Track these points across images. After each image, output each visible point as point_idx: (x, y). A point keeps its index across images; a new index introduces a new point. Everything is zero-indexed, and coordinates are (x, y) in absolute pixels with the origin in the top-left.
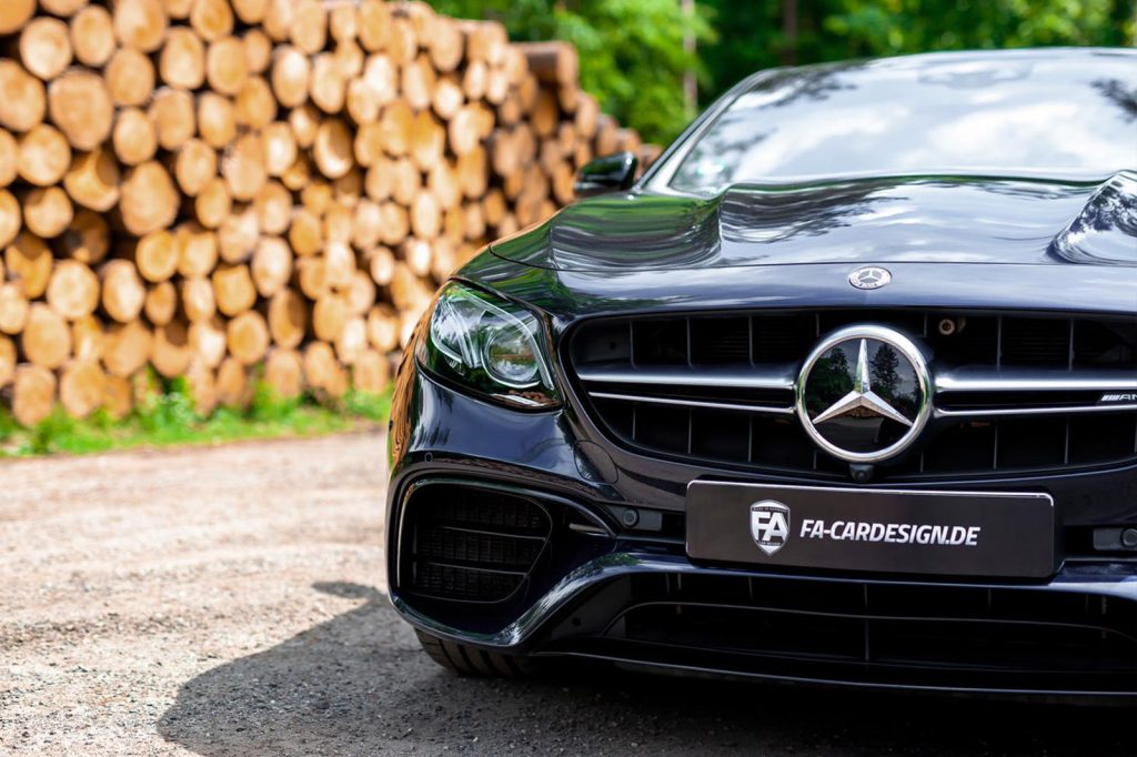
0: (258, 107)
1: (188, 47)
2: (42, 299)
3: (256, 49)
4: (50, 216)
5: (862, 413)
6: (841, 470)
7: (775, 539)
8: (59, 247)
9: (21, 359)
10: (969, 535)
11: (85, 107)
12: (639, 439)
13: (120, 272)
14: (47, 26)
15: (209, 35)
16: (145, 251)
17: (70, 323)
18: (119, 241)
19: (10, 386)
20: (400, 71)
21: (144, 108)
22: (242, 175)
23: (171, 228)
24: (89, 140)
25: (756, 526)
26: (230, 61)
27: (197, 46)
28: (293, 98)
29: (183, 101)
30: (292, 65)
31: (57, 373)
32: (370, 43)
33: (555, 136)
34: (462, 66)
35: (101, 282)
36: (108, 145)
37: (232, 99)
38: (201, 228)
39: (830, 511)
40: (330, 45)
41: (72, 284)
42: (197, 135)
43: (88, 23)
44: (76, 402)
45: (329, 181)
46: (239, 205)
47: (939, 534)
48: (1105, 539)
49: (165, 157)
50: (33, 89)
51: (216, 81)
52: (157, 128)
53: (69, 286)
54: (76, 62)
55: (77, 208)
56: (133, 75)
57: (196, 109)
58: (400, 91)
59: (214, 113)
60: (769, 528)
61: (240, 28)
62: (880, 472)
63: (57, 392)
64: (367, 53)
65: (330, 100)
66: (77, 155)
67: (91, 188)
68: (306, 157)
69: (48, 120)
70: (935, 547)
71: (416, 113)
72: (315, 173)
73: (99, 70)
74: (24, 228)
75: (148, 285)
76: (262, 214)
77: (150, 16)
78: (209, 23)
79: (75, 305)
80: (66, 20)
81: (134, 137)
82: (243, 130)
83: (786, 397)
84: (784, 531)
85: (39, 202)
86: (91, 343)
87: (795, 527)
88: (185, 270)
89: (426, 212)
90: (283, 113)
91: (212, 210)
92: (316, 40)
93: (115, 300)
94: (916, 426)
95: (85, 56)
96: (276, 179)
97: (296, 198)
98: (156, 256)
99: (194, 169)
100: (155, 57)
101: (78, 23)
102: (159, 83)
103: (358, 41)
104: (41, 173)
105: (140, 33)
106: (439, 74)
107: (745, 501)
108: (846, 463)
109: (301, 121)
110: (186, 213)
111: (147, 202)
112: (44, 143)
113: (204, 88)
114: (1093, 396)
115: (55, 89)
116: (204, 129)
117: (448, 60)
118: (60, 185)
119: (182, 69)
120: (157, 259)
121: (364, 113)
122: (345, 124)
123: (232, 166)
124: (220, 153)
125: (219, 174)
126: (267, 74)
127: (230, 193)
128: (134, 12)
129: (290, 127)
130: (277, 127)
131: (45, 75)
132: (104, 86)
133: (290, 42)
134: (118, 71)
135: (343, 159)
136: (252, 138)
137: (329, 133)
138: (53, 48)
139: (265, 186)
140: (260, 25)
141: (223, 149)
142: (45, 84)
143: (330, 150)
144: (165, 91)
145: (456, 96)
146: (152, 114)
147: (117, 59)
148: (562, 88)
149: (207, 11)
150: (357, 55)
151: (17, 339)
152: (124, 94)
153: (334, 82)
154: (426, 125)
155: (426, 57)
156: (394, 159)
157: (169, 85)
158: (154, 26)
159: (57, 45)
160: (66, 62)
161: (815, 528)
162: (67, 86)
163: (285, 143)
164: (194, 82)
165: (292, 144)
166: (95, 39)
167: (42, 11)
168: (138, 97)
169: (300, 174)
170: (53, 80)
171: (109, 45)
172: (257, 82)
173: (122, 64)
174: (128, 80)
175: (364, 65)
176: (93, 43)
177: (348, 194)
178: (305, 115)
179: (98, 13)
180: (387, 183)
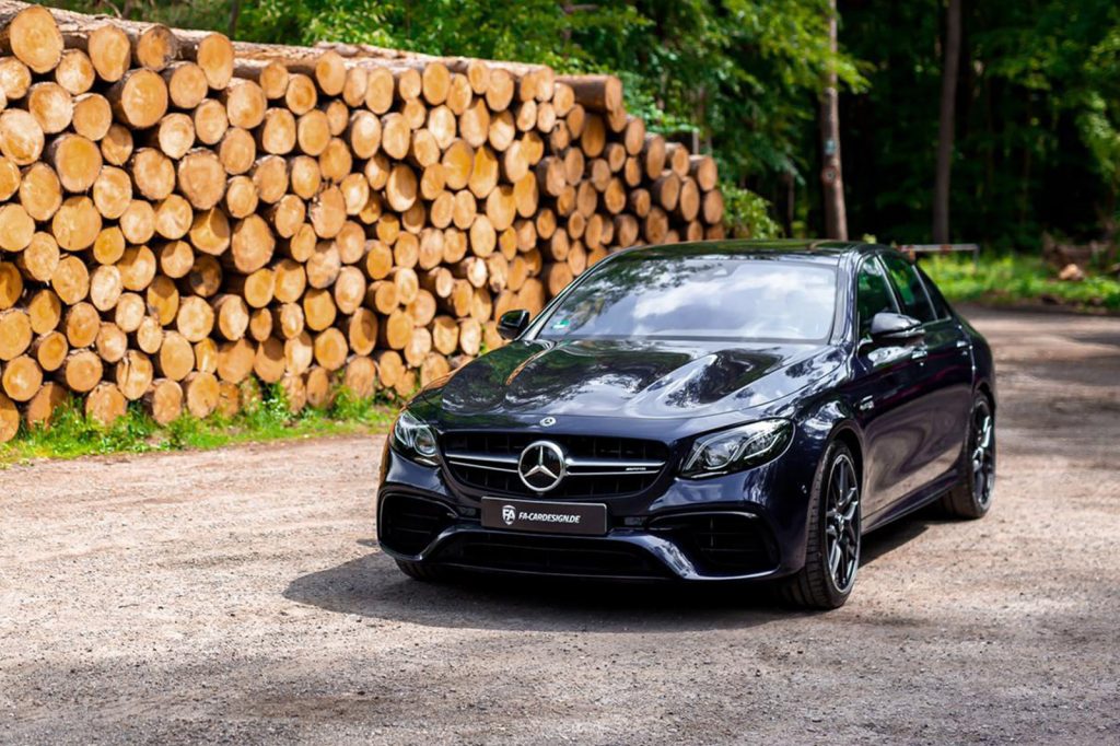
0: (339, 162)
1: (284, 122)
2: (172, 326)
3: (337, 116)
4: (178, 262)
5: (540, 474)
6: (534, 495)
7: (511, 520)
8: (185, 286)
9: (158, 374)
10: (576, 519)
11: (204, 178)
12: (468, 480)
13: (231, 303)
14: (178, 118)
15: (299, 111)
16: (250, 285)
17: (193, 344)
18: (231, 279)
19: (151, 394)
20: (458, 118)
21: (248, 174)
22: (326, 218)
23: (268, 266)
24: (207, 203)
25: (504, 514)
26: (316, 129)
27: (290, 119)
28: (366, 150)
29: (279, 164)
30: (366, 125)
31: (184, 383)
32: (431, 99)
33: (604, 156)
34: (516, 105)
35: (217, 312)
36: (222, 205)
37: (317, 158)
38: (295, 264)
39: (530, 509)
40: (398, 105)
41: (195, 315)
42: (290, 191)
43: (207, 111)
44: (199, 409)
45: (398, 215)
46: (323, 243)
47: (566, 518)
48: (629, 521)
49: (265, 210)
50: (167, 167)
51: (304, 147)
52: (259, 188)
53: (193, 315)
54: (197, 143)
55: (198, 254)
56: (240, 148)
57: (289, 170)
58: (458, 135)
59: (303, 171)
60: (508, 515)
61: (324, 101)
62: (547, 495)
63: (185, 399)
64: (429, 107)
65: (398, 150)
66: (198, 214)
67: (210, 239)
68: (378, 197)
69: (177, 191)
70: (564, 523)
71: (475, 149)
72: (386, 210)
73: (214, 148)
74: (159, 272)
75: (252, 311)
76: (341, 248)
77: (254, 102)
78: (299, 102)
79: (197, 331)
80: (190, 112)
81: (242, 198)
82: (327, 182)
83: (514, 466)
84: (514, 517)
85: (171, 253)
86: (209, 359)
87: (517, 515)
88: (281, 298)
89: (483, 233)
90: (358, 165)
91: (302, 249)
92: (387, 102)
93: (227, 325)
94: (558, 480)
95: (204, 139)
96: (355, 219)
97: (370, 232)
98: (258, 289)
99: (288, 218)
100: (257, 133)
101: (199, 114)
102: (261, 152)
103: (422, 97)
104: (172, 232)
105: (246, 115)
106: (493, 114)
107: (501, 505)
109: (373, 169)
110: (282, 252)
111: (252, 246)
112: (175, 208)
113: (297, 151)
114: (623, 469)
115: (182, 166)
116: (296, 187)
117: (500, 102)
118: (186, 238)
119: (278, 141)
120: (258, 290)
121: (427, 158)
122: (411, 167)
123: (318, 213)
124: (307, 203)
125: (308, 220)
126: (345, 135)
127: (316, 234)
128: (243, 99)
129: (365, 176)
130: (354, 176)
131: (175, 155)
132: (219, 160)
133: (364, 107)
134: (229, 147)
135: (409, 197)
136: (334, 188)
137: (398, 176)
138: (181, 135)
139: (345, 225)
140: (340, 96)
141: (311, 200)
142: (176, 163)
143: (398, 192)
144: (265, 159)
145: (509, 131)
146: (255, 178)
147: (229, 138)
148: (611, 113)
149: (297, 90)
150: (421, 110)
151: (154, 358)
152: (234, 165)
153: (400, 135)
154: (485, 158)
155: (481, 102)
156: (455, 192)
157: (267, 154)
158: (256, 108)
159: (185, 132)
160: (191, 143)
161: (524, 516)
162: (191, 162)
163: (361, 188)
164: (287, 148)
165: (366, 189)
166: (212, 124)
167: (173, 108)
168: (244, 166)
169: (374, 212)
170: (181, 159)
171: (223, 127)
172: (337, 142)
173: (232, 140)
174: (237, 155)
175: (427, 117)
176: (211, 128)
177: (414, 225)
178: (378, 164)
179: (214, 104)
180: (447, 213)
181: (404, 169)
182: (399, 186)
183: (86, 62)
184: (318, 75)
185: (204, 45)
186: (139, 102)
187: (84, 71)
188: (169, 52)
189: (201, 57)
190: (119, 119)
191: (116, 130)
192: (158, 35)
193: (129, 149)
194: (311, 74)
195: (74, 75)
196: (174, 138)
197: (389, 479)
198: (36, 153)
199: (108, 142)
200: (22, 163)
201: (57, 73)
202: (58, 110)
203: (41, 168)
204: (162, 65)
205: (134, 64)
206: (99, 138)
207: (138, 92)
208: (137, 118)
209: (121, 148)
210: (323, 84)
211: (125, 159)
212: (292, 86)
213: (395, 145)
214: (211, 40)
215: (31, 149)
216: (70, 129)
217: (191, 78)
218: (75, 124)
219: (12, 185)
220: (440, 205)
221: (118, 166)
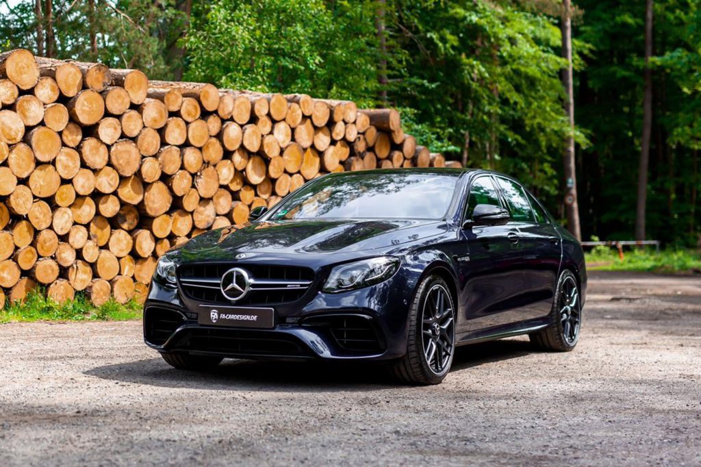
0: (215, 152)
1: (179, 126)
2: (106, 247)
3: (214, 124)
4: (110, 208)
5: (233, 289)
6: (229, 303)
7: (215, 319)
8: (114, 223)
9: (95, 275)
10: (255, 318)
11: (127, 157)
12: (194, 296)
13: (144, 235)
14: (110, 120)
15: (189, 119)
16: (156, 224)
17: (119, 259)
18: (144, 220)
19: (91, 287)
20: (293, 130)
21: (155, 156)
22: (206, 186)
23: (169, 213)
24: (128, 172)
25: (212, 316)
26: (200, 131)
27: (183, 124)
28: (233, 146)
29: (175, 151)
30: (232, 131)
31: (111, 282)
32: (275, 117)
33: (390, 158)
34: (331, 124)
35: (134, 240)
36: (138, 174)
37: (200, 149)
38: (186, 213)
39: (227, 312)
40: (254, 119)
41: (120, 241)
42: (182, 168)
43: (130, 117)
44: (121, 298)
45: (254, 187)
46: (204, 201)
47: (248, 317)
48: (289, 320)
49: (166, 178)
50: (103, 149)
51: (192, 141)
52: (162, 165)
53: (119, 240)
54: (123, 136)
55: (123, 204)
56: (151, 141)
57: (182, 155)
58: (293, 139)
59: (191, 157)
60: (214, 316)
61: (205, 114)
62: (238, 303)
63: (112, 291)
64: (274, 122)
65: (253, 146)
66: (123, 179)
67: (130, 194)
68: (240, 175)
69: (109, 164)
70: (247, 321)
71: (305, 150)
72: (246, 183)
73: (134, 139)
74: (98, 213)
75: (157, 240)
76: (215, 204)
77: (160, 113)
78: (189, 114)
79: (122, 250)
80: (119, 117)
81: (151, 170)
82: (206, 164)
83: (218, 285)
84: (217, 317)
85: (105, 202)
86: (129, 268)
87: (219, 316)
88: (176, 233)
90: (228, 155)
91: (190, 203)
92: (246, 117)
93: (141, 248)
94: (245, 293)
95: (127, 133)
96: (226, 187)
97: (235, 196)
98: (162, 227)
99: (181, 184)
100: (161, 131)
101: (124, 119)
102: (164, 143)
103: (269, 115)
104: (107, 189)
105: (155, 121)
106: (317, 129)
107: (209, 310)
108: (230, 301)
109: (237, 158)
110: (177, 205)
111: (157, 200)
112: (108, 175)
113: (187, 144)
114: (286, 285)
115: (113, 149)
116: (186, 165)
117: (321, 121)
118: (115, 193)
119: (175, 135)
121: (272, 152)
122: (262, 158)
123: (200, 182)
124: (194, 175)
125: (193, 186)
126: (219, 136)
127: (199, 195)
128: (152, 111)
129: (232, 161)
130: (225, 161)
131: (109, 143)
132: (136, 146)
133: (232, 119)
134: (143, 139)
135: (260, 176)
136: (211, 168)
137: (253, 163)
138: (113, 130)
139: (218, 190)
140: (216, 112)
141: (196, 174)
142: (109, 147)
143: (253, 172)
144: (166, 147)
145: (327, 140)
146: (160, 159)
147: (143, 134)
148: (393, 131)
149: (189, 108)
150: (269, 124)
151: (93, 266)
152: (146, 150)
153: (255, 138)
154: (311, 155)
155: (308, 121)
156: (291, 175)
157: (168, 144)
158: (161, 116)
159: (115, 129)
160: (119, 136)
161: (223, 316)
162: (119, 147)
163: (230, 169)
164: (181, 142)
165: (232, 170)
166: (132, 124)
167: (107, 114)
168: (153, 151)
169: (237, 184)
170: (112, 145)
171: (140, 127)
172: (214, 140)
173: (145, 135)
174: (148, 144)
175: (273, 128)
176: (132, 127)
177: (265, 193)
178: (240, 155)
179: (134, 113)
180: (286, 186)
181: (258, 159)
182: (254, 168)
183: (54, 84)
184: (201, 98)
185: (129, 77)
186: (87, 109)
187: (53, 90)
188: (106, 81)
189: (127, 84)
190: (73, 119)
191: (71, 126)
192: (100, 70)
193: (80, 138)
194: (197, 98)
195: (46, 92)
196: (108, 131)
197: (150, 298)
198: (20, 137)
199: (66, 133)
200: (10, 143)
201: (36, 90)
202: (35, 112)
203: (22, 146)
204: (102, 89)
205: (84, 87)
206: (60, 130)
207: (86, 103)
208: (85, 119)
209: (74, 137)
210: (205, 103)
211: (77, 143)
212: (184, 104)
213: (252, 144)
214: (133, 74)
215: (17, 135)
216: (42, 124)
217: (119, 96)
218: (45, 120)
219: (3, 155)
220: (281, 182)
221: (73, 148)
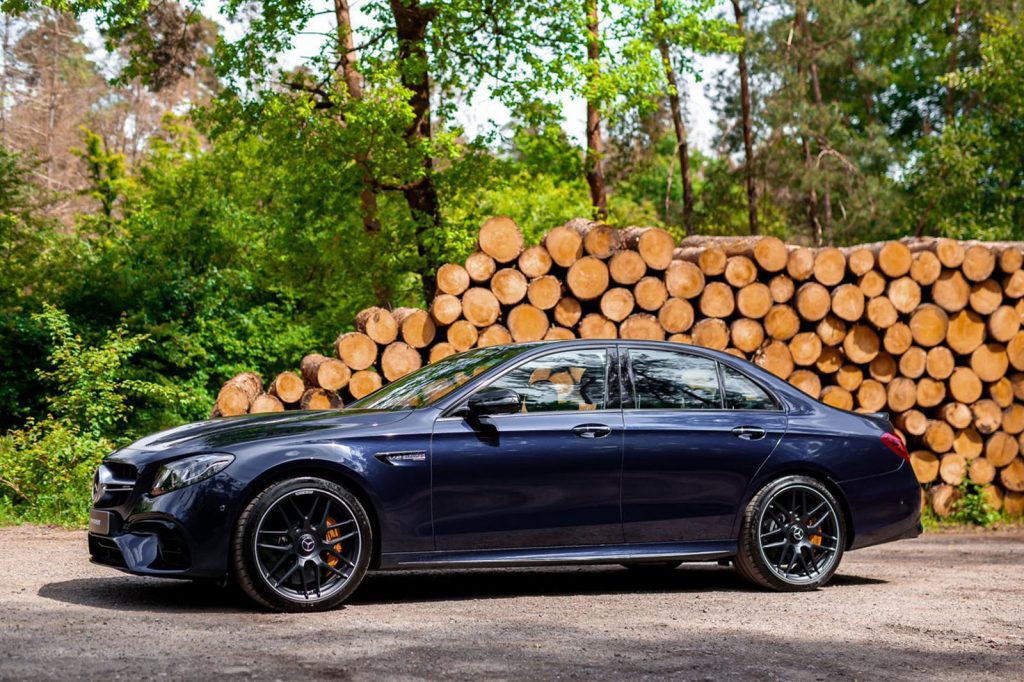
0: (784, 324)
1: (722, 293)
3: (782, 289)
11: (644, 335)
14: (618, 292)
15: (738, 284)
20: (926, 288)
21: (687, 333)
26: (754, 298)
27: (727, 291)
28: (815, 314)
29: (718, 326)
30: (814, 295)
32: (890, 272)
34: (1000, 276)
37: (760, 321)
40: (851, 278)
42: (731, 345)
43: (647, 286)
45: (861, 367)
50: (610, 327)
51: (744, 312)
54: (637, 310)
56: (682, 315)
57: (729, 330)
58: (929, 300)
59: (745, 331)
61: (765, 276)
64: (889, 280)
65: (851, 314)
68: (834, 351)
71: (954, 313)
72: (846, 363)
73: (654, 313)
77: (693, 279)
78: (739, 278)
80: (630, 287)
82: (770, 339)
90: (808, 326)
92: (838, 276)
95: (644, 305)
96: (807, 368)
97: (828, 380)
100: (695, 302)
101: (638, 288)
102: (699, 316)
103: (877, 268)
105: (685, 289)
106: (973, 284)
109: (827, 331)
113: (736, 315)
115: (623, 326)
116: (736, 341)
117: (980, 272)
119: (717, 303)
121: (883, 320)
122: (868, 327)
124: (750, 355)
126: (792, 303)
128: (681, 278)
129: (816, 333)
130: (805, 335)
131: (617, 318)
132: (657, 322)
133: (813, 279)
134: (667, 313)
135: (870, 352)
136: (778, 345)
137: (855, 335)
138: (622, 304)
139: (794, 372)
140: (784, 272)
141: (754, 353)
142: (618, 325)
143: (857, 347)
144: (703, 321)
145: (997, 298)
146: (694, 335)
147: (667, 305)
149: (738, 270)
150: (880, 283)
152: (673, 326)
153: (852, 302)
154: (968, 321)
155: (957, 275)
156: (927, 349)
157: (706, 317)
158: (695, 282)
159: (625, 301)
160: (630, 310)
162: (631, 324)
163: (814, 344)
164: (727, 312)
165: (819, 345)
166: (651, 293)
167: (613, 284)
168: (683, 325)
169: (832, 363)
170: (622, 321)
171: (662, 296)
172: (783, 308)
173: (670, 307)
174: (675, 318)
175: (887, 287)
176: (651, 298)
177: (885, 374)
178: (831, 325)
179: (653, 281)
180: (918, 365)
181: (863, 329)
182: (857, 342)
183: (544, 253)
184: (756, 256)
185: (644, 237)
186: (585, 279)
187: (543, 259)
188: (614, 244)
189: (641, 247)
190: (567, 293)
191: (566, 301)
192: (603, 232)
193: (578, 315)
194: (750, 256)
195: (534, 263)
196: (615, 305)
198: (493, 317)
199: (559, 309)
200: (482, 325)
201: (520, 261)
202: (513, 287)
203: (497, 329)
204: (609, 254)
205: (584, 253)
206: (550, 307)
207: (582, 273)
208: (581, 292)
209: (571, 314)
210: (762, 262)
211: (575, 322)
212: (730, 266)
213: (847, 310)
214: (651, 233)
215: (490, 316)
216: (526, 300)
217: (628, 262)
218: (530, 297)
219: (470, 340)
220: (908, 360)
221: (569, 328)
